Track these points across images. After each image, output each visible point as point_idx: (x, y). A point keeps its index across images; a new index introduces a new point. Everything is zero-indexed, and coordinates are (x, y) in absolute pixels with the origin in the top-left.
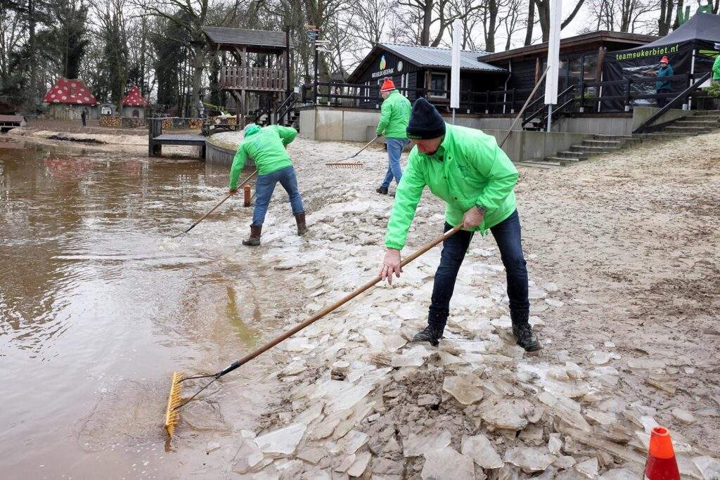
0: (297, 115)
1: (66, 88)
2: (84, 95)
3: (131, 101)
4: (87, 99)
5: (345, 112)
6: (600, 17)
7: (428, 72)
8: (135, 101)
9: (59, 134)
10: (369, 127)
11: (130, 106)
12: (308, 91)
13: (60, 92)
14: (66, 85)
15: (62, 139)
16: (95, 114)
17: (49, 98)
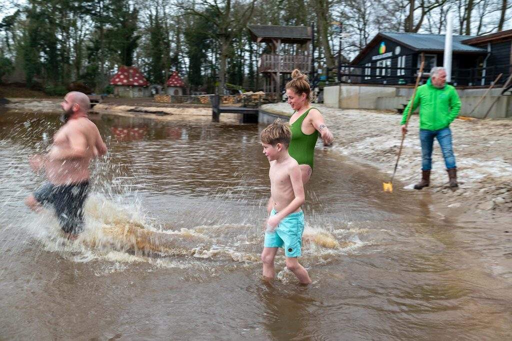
0: (321, 90)
1: (126, 74)
2: (139, 78)
3: (173, 83)
4: (141, 82)
5: (361, 87)
8: (176, 83)
9: (136, 108)
10: (379, 98)
11: (172, 86)
12: (330, 72)
13: (122, 77)
14: (126, 71)
15: (138, 112)
16: (147, 93)
17: (114, 81)
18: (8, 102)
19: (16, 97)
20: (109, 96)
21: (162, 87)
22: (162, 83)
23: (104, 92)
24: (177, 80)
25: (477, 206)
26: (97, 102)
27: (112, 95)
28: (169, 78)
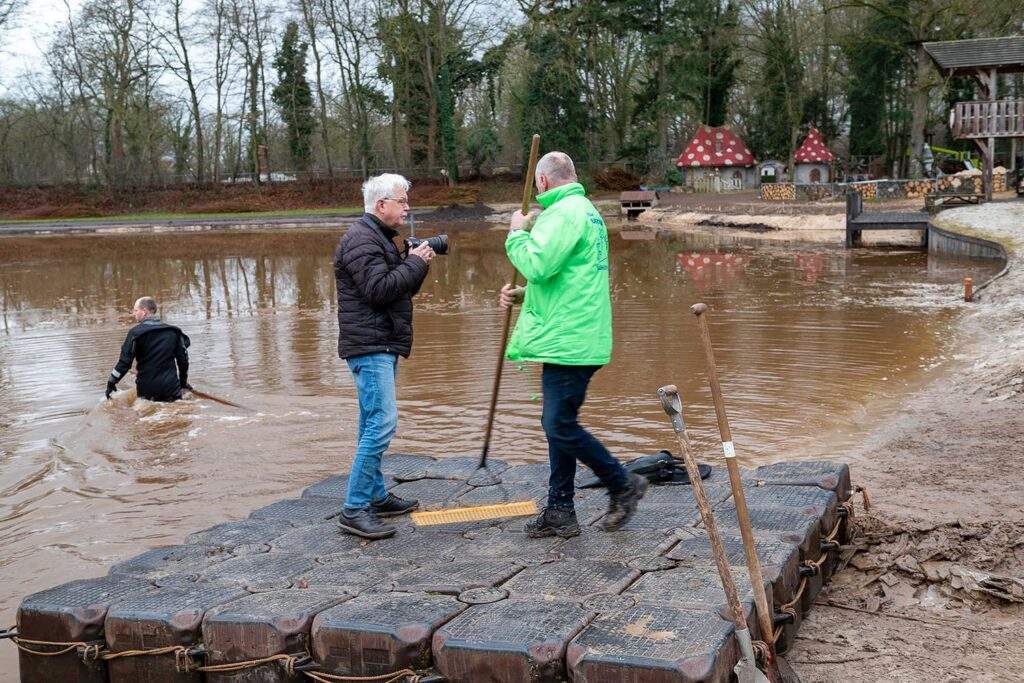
1: (708, 142)
2: (736, 150)
3: (808, 155)
4: (739, 157)
8: (814, 154)
9: (711, 218)
11: (806, 163)
13: (700, 148)
14: (709, 137)
15: (716, 225)
16: (752, 180)
17: (685, 158)
18: (490, 212)
19: (503, 201)
20: (673, 191)
21: (783, 166)
22: (784, 156)
23: (663, 183)
24: (815, 148)
26: (647, 204)
27: (678, 189)
28: (800, 143)
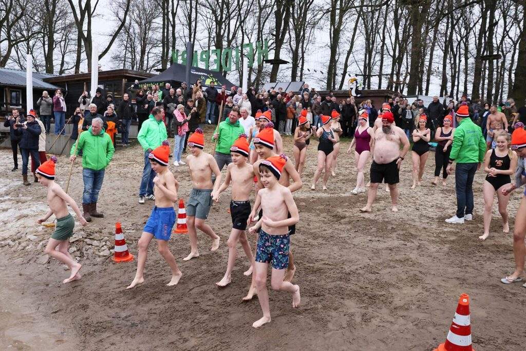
6: (126, 47)
7: (7, 89)
25: (36, 260)
